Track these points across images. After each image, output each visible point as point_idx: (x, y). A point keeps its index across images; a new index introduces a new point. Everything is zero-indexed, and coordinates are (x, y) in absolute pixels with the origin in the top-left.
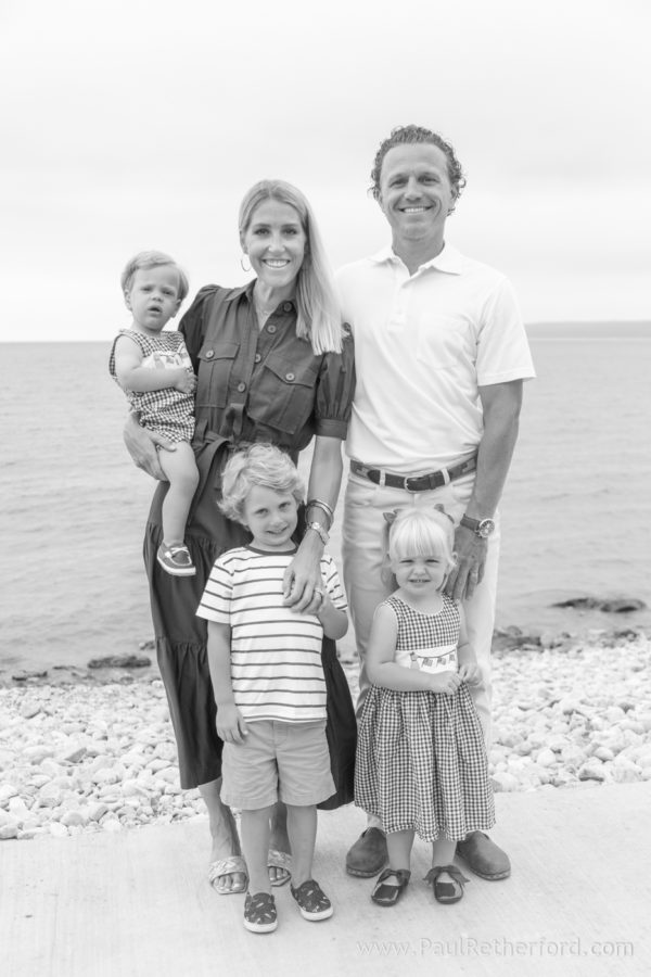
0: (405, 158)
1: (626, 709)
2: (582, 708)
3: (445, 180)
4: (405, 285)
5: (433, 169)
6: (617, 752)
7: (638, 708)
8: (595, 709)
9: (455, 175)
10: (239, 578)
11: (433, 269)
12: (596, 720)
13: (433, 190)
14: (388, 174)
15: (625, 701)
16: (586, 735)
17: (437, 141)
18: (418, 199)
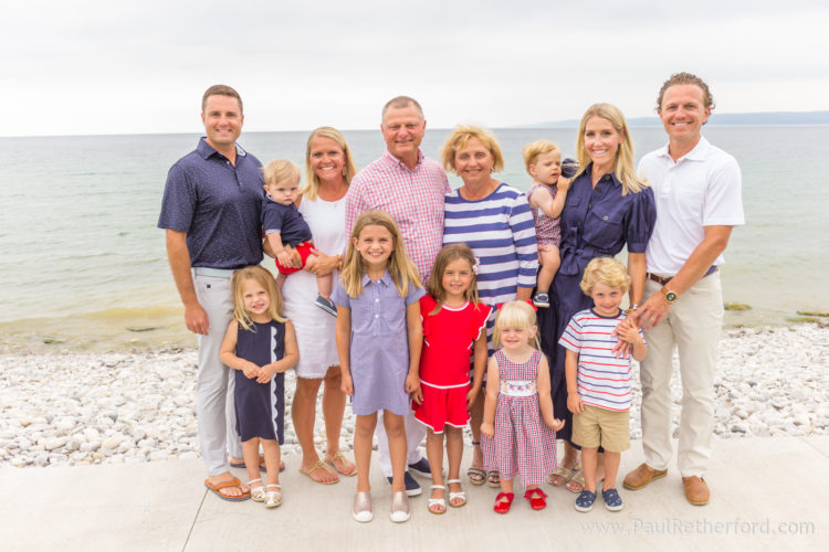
0: (678, 93)
1: (752, 385)
2: (724, 383)
3: (701, 106)
4: (672, 170)
5: (694, 101)
6: (750, 413)
7: (759, 384)
8: (732, 384)
9: (708, 103)
10: (585, 330)
11: (686, 160)
12: (734, 392)
13: (693, 113)
14: (667, 103)
15: (750, 379)
16: (729, 401)
17: (699, 82)
18: (683, 118)
